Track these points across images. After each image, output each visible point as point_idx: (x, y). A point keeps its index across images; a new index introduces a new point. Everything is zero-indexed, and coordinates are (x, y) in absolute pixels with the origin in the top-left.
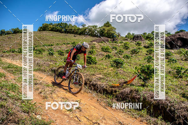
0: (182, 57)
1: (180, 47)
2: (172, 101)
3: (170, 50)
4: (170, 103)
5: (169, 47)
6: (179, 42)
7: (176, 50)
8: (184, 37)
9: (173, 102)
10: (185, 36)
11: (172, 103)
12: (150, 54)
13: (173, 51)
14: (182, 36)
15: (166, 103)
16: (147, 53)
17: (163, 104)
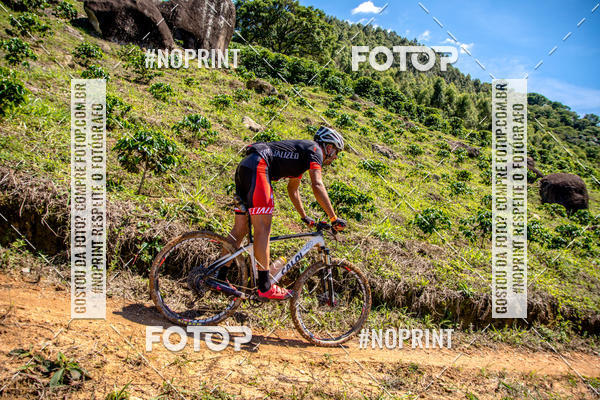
0: (129, 71)
1: (129, 39)
2: (62, 193)
3: (100, 42)
4: (54, 197)
5: (98, 29)
6: (130, 22)
7: (118, 46)
8: (146, 12)
9: (65, 195)
10: (150, 11)
11: (60, 198)
12: (24, 33)
13: (107, 46)
14: (140, 7)
15: (43, 198)
16: (11, 28)
17: (32, 203)
